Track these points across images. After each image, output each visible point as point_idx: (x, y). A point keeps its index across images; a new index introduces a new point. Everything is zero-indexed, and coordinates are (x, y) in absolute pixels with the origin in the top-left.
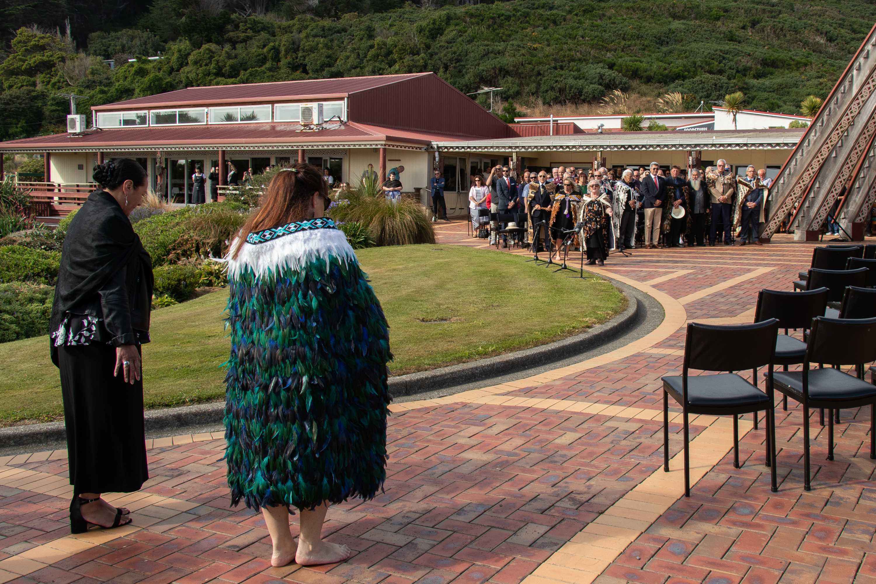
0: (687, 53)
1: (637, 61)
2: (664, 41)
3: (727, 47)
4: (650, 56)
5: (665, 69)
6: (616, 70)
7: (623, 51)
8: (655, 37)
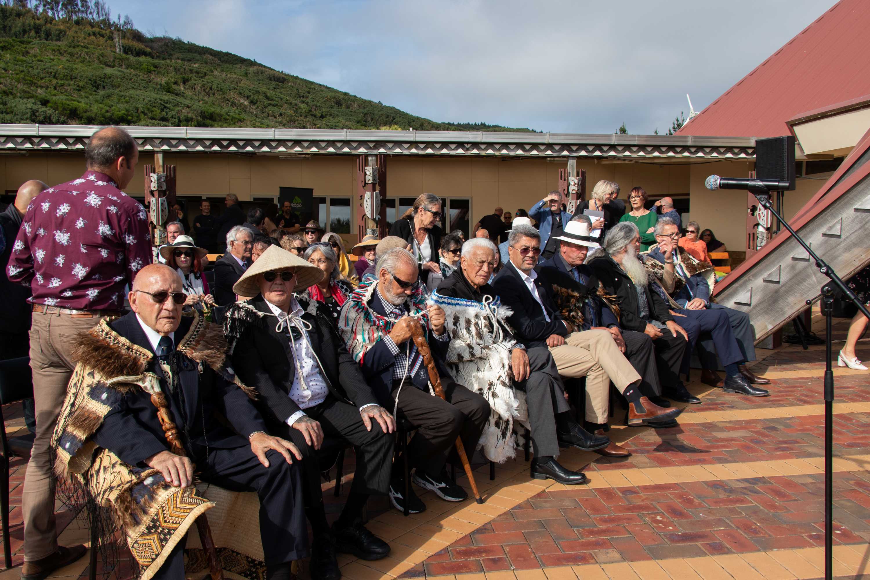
0: (127, 98)
1: (74, 100)
2: (100, 84)
3: (165, 98)
4: (87, 97)
5: (107, 111)
6: (51, 107)
7: (55, 88)
8: (90, 80)
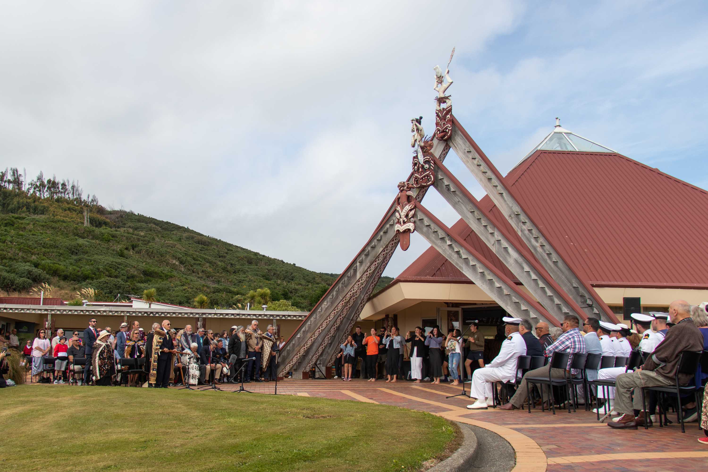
0: (92, 262)
1: (56, 264)
2: (73, 252)
3: (119, 261)
4: (65, 261)
5: (78, 271)
6: (40, 268)
7: (44, 255)
8: (67, 248)
